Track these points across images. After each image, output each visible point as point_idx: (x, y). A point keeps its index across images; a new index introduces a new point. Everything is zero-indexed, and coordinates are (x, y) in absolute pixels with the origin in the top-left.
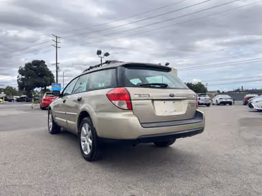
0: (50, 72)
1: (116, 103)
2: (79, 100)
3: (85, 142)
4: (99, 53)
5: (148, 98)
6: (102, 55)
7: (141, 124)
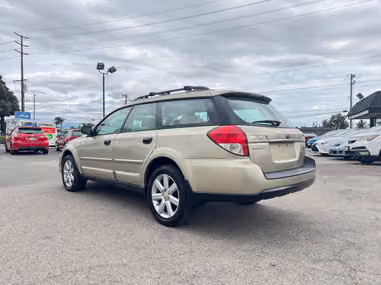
0: (12, 93)
1: (227, 146)
2: (147, 141)
3: (160, 201)
4: (100, 67)
5: (264, 140)
6: (105, 71)
7: (264, 174)
